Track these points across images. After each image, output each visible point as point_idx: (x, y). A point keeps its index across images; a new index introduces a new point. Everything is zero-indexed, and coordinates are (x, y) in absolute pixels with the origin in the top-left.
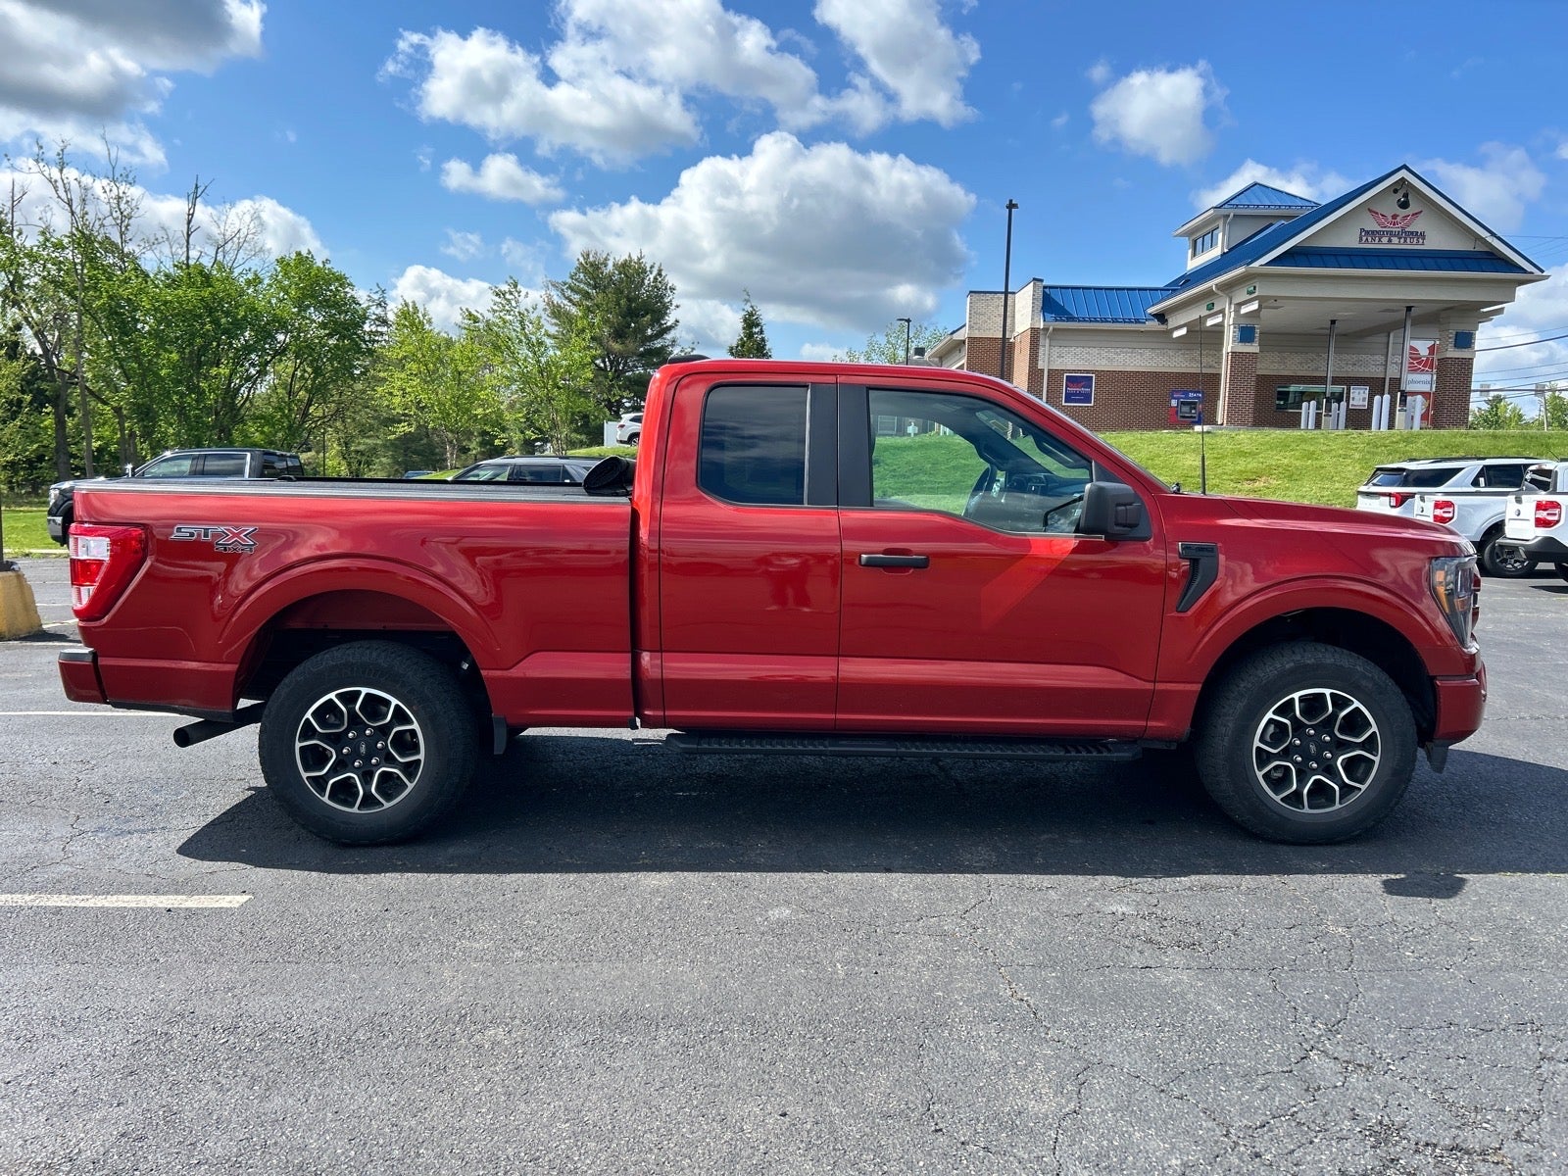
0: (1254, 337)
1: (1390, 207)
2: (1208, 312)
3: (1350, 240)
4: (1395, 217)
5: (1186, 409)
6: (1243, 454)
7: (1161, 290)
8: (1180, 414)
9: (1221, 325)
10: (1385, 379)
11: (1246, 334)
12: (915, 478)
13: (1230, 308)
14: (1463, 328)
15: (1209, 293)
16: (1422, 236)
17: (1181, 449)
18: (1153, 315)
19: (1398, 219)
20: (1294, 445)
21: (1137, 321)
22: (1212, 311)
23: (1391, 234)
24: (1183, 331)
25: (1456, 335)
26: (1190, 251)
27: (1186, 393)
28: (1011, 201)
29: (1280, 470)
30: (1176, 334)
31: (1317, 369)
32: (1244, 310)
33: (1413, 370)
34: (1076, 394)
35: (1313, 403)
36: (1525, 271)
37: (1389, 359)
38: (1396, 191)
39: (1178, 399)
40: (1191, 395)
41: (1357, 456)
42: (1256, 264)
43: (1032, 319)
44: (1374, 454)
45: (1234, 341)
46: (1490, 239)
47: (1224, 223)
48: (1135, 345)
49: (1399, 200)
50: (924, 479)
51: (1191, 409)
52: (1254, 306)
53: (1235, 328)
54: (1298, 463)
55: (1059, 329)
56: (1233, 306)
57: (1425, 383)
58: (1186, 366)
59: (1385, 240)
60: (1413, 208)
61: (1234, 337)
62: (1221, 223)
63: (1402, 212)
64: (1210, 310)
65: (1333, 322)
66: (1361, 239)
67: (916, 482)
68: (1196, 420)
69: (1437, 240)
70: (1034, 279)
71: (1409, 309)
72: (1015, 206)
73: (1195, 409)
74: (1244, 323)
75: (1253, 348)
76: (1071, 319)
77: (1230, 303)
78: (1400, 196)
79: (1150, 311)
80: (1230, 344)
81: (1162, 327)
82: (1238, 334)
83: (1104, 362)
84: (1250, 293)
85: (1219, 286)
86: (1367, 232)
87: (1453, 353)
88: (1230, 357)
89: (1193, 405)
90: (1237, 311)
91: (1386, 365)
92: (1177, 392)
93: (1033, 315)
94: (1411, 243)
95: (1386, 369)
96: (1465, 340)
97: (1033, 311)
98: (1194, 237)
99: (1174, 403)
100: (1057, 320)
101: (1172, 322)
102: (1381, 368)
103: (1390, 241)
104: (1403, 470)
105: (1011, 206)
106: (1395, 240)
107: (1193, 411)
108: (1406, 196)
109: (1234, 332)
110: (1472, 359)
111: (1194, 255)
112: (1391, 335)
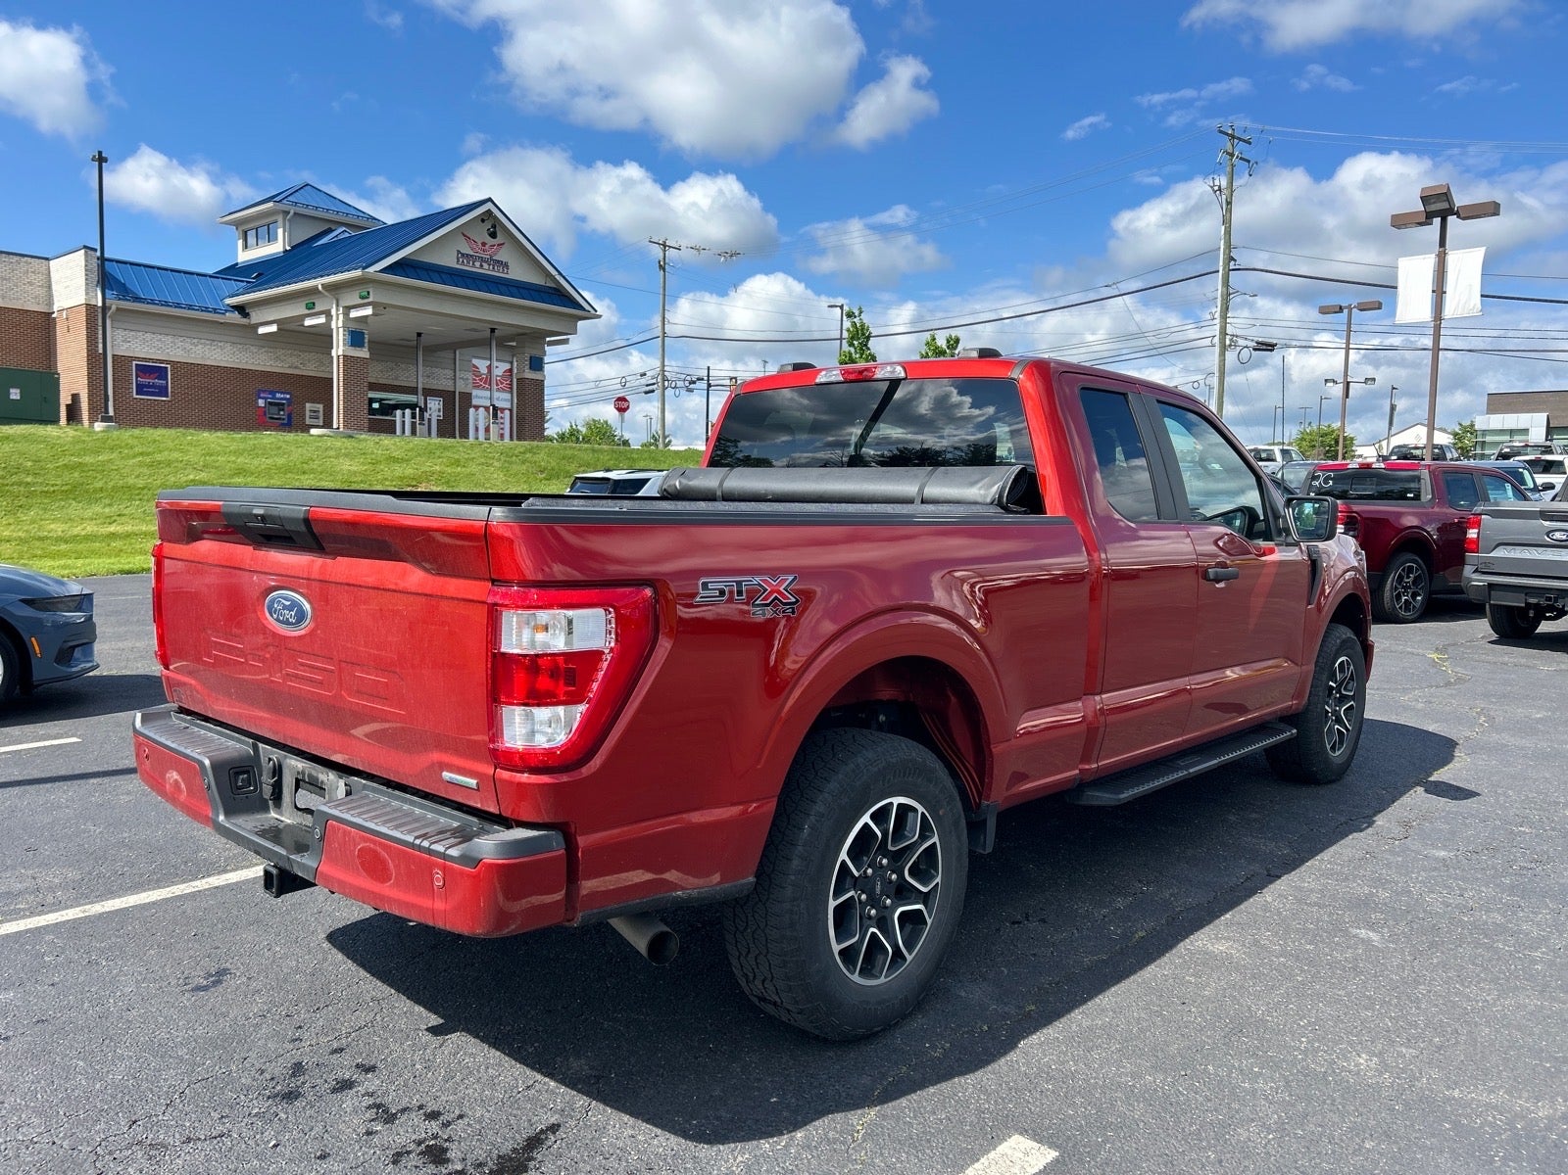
0: (364, 343)
1: (481, 234)
2: (307, 312)
3: (448, 259)
4: (484, 244)
5: (274, 409)
6: (396, 460)
7: (211, 276)
8: (268, 416)
9: (327, 325)
10: (455, 392)
11: (356, 338)
12: (15, 478)
13: (337, 310)
14: (536, 353)
15: (314, 291)
16: (506, 265)
17: (332, 453)
18: (233, 307)
19: (487, 246)
20: (438, 453)
21: (215, 311)
22: (311, 311)
23: (482, 260)
24: (274, 328)
25: (531, 357)
26: (240, 243)
27: (273, 393)
28: (100, 153)
29: (436, 476)
30: (262, 330)
31: (396, 379)
32: (354, 314)
33: (477, 387)
34: (148, 386)
35: (408, 412)
36: (584, 309)
37: (457, 375)
38: (483, 221)
39: (265, 398)
40: (278, 395)
41: (496, 464)
42: (371, 270)
43: (87, 294)
44: (511, 463)
45: (344, 345)
46: (558, 277)
47: (284, 220)
48: (212, 337)
49: (489, 230)
50: (29, 479)
51: (280, 410)
52: (368, 311)
53: (344, 331)
54: (449, 470)
55: (125, 310)
56: (341, 309)
57: (506, 400)
58: (271, 365)
59: (477, 264)
60: (500, 239)
61: (344, 340)
62: (280, 218)
63: (490, 241)
64: (309, 309)
65: (419, 335)
66: (458, 261)
67: (19, 484)
68: (285, 422)
69: (518, 272)
70: (85, 247)
71: (493, 330)
72: (106, 160)
73: (283, 410)
74: (353, 326)
75: (363, 353)
76: (137, 299)
77: (337, 306)
78: (488, 225)
79: (228, 301)
80: (339, 348)
81: (245, 321)
82: (348, 337)
83: (180, 352)
84: (362, 298)
85: (328, 287)
86: (463, 255)
87: (529, 375)
88: (341, 361)
89: (280, 406)
90: (346, 315)
91: (455, 379)
92: (264, 391)
93: (87, 289)
94: (499, 271)
95: (455, 383)
96: (537, 364)
97: (87, 284)
98: (245, 227)
99: (261, 403)
100: (120, 299)
101: (256, 317)
102: (451, 382)
103: (481, 266)
104: (608, 479)
105: (101, 159)
106: (486, 266)
107: (282, 413)
108: (494, 226)
109: (344, 335)
110: (543, 381)
111: (246, 246)
112: (457, 352)
